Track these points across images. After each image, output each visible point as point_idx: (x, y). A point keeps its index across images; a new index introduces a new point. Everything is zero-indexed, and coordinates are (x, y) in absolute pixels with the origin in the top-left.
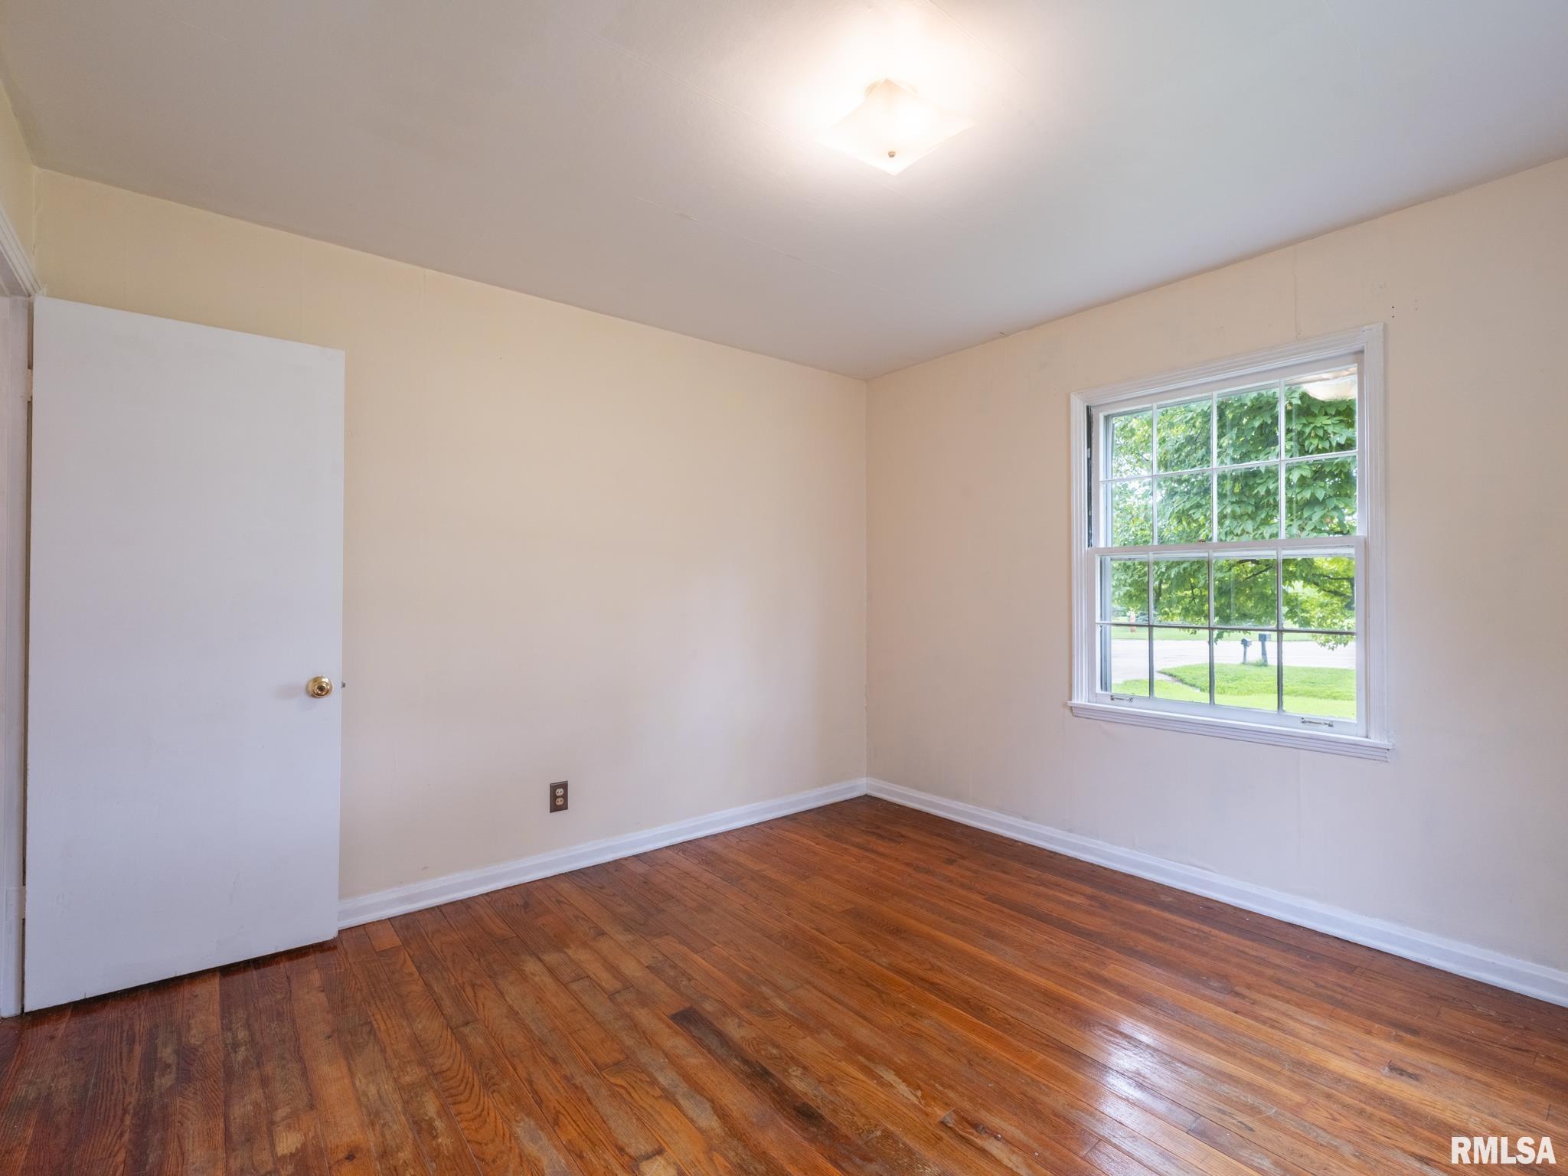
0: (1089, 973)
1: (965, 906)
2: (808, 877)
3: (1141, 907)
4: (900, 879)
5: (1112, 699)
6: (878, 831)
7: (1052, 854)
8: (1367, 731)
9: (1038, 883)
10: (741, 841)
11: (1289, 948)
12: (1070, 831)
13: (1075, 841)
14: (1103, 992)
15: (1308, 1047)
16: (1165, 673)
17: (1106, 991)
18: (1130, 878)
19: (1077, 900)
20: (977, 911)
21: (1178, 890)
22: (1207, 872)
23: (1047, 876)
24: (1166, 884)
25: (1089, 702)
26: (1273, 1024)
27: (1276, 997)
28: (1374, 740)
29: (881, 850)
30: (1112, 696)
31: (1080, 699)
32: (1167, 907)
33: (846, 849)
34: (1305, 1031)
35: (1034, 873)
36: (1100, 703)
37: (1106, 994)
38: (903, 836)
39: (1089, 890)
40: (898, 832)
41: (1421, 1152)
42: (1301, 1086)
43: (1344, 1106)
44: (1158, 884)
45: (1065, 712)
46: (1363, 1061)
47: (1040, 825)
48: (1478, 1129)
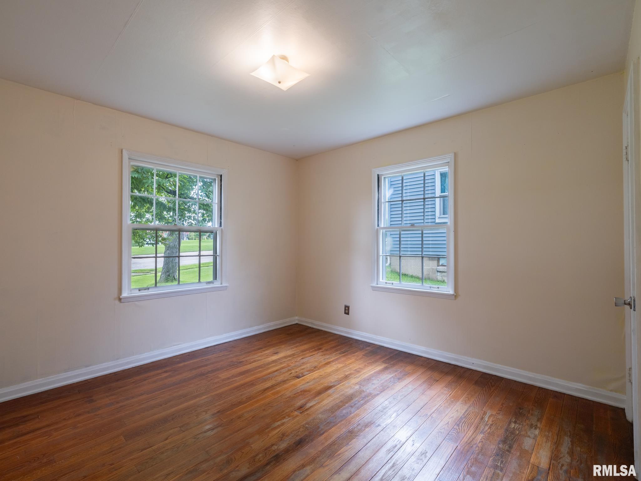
3: (180, 365)
5: (139, 291)
8: (221, 282)
11: (220, 351)
12: (118, 359)
15: (266, 359)
22: (179, 345)
25: (128, 294)
26: (255, 361)
27: (244, 358)
30: (139, 289)
31: (124, 293)
34: (259, 358)
36: (133, 294)
41: (301, 358)
42: (281, 363)
43: (288, 361)
44: (165, 359)
45: (117, 302)
46: (272, 355)
47: (98, 365)
48: (293, 352)
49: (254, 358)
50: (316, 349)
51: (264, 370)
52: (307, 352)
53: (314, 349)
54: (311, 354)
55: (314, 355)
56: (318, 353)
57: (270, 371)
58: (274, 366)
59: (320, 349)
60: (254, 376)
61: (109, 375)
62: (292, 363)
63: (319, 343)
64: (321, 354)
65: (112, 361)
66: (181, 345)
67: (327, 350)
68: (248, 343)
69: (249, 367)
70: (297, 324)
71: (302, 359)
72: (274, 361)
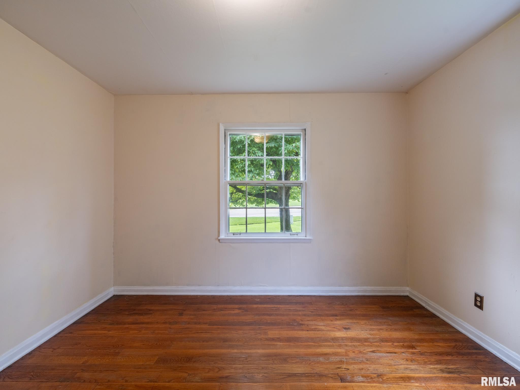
0: (266, 339)
1: (205, 332)
2: (119, 353)
3: (255, 306)
4: (167, 332)
5: (233, 235)
6: (134, 312)
7: (213, 297)
8: (306, 235)
9: (220, 310)
10: (55, 349)
11: (296, 303)
12: (218, 286)
13: (220, 289)
14: (277, 344)
15: (328, 333)
16: (235, 225)
17: (277, 343)
18: (243, 297)
19: (237, 311)
20: (211, 332)
21: (257, 296)
22: (265, 287)
23: (220, 306)
24: (253, 295)
25: (225, 237)
26: (315, 330)
27: (309, 321)
28: (307, 238)
29: (146, 321)
30: (233, 234)
31: (222, 236)
32: (261, 303)
33: (127, 328)
34: (323, 328)
35: (215, 307)
36: (229, 237)
37: (278, 344)
38: (150, 310)
39: (237, 306)
40: (146, 309)
41: (371, 350)
42: (340, 346)
43: (351, 346)
44: (251, 296)
45: (217, 241)
46: (339, 330)
47: (206, 287)
48: (369, 336)
49: (318, 325)
50: (405, 344)
51: (314, 346)
52: (388, 343)
53: (401, 344)
54: (392, 350)
55: (395, 353)
56: (403, 352)
57: (319, 350)
58: (329, 346)
59: (413, 347)
60: (296, 350)
61: (210, 297)
62: (354, 352)
63: (416, 337)
64: (409, 356)
65: (214, 286)
66: (267, 287)
67: (422, 354)
68: (329, 304)
69: (303, 334)
70: (408, 296)
71: (373, 352)
72: (335, 339)
